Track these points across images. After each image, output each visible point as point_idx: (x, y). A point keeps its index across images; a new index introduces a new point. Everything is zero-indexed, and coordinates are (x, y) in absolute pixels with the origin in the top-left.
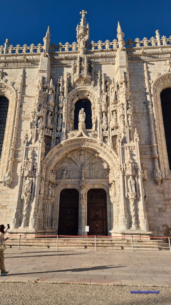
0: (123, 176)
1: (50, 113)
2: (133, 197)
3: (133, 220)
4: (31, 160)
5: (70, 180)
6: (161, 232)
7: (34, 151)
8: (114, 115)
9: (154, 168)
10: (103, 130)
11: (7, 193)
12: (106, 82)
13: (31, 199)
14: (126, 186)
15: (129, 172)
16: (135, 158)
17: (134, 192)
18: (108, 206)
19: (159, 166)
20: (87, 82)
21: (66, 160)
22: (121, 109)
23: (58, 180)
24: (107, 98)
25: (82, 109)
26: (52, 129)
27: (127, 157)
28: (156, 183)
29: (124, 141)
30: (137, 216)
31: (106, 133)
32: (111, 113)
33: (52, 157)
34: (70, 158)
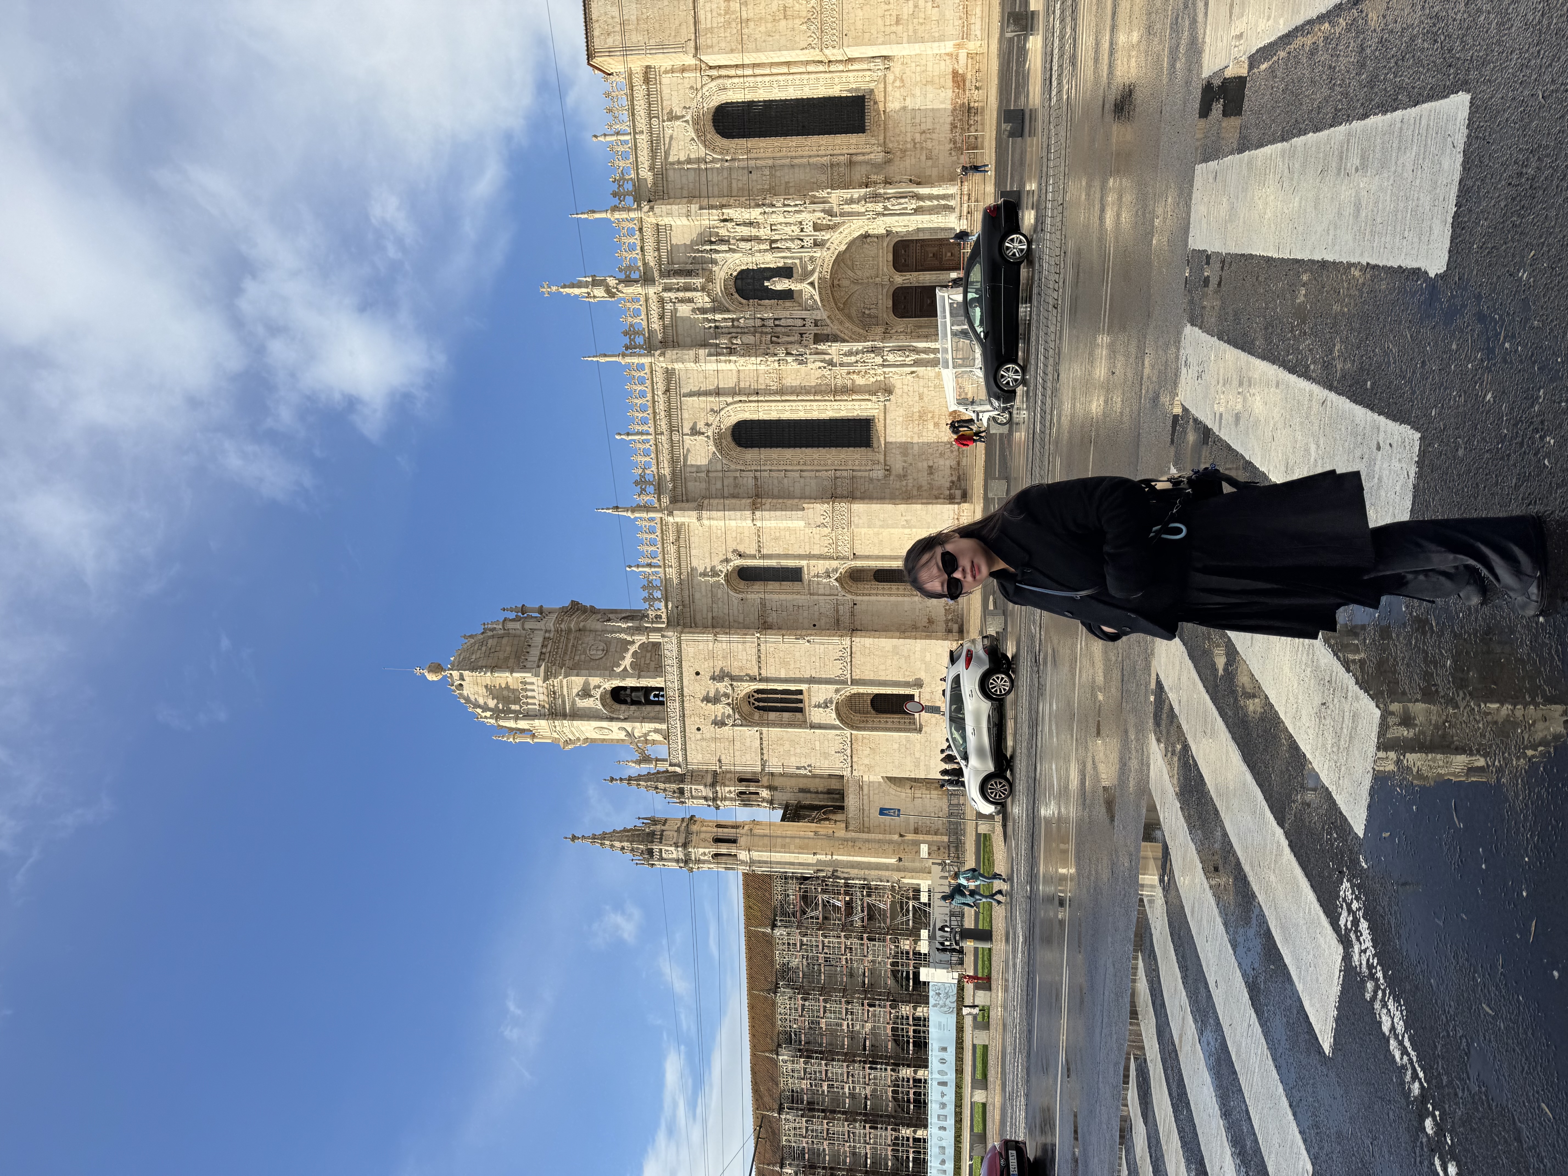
0: (884, 215)
1: (774, 339)
2: (914, 202)
3: (943, 202)
4: (859, 357)
5: (880, 302)
6: (958, 159)
7: (845, 355)
8: (779, 227)
9: (867, 163)
10: (803, 247)
11: (902, 396)
12: (712, 243)
13: (914, 350)
14: (898, 212)
15: (879, 207)
16: (856, 196)
17: (907, 200)
18: (921, 236)
19: (863, 154)
20: (710, 280)
21: (846, 311)
22: (774, 216)
23: (881, 322)
24: (743, 239)
25: (766, 284)
26: (801, 334)
27: (855, 208)
28: (888, 162)
29: (830, 213)
30: (938, 197)
31: (808, 242)
32: (773, 233)
33: (846, 332)
34: (844, 304)
